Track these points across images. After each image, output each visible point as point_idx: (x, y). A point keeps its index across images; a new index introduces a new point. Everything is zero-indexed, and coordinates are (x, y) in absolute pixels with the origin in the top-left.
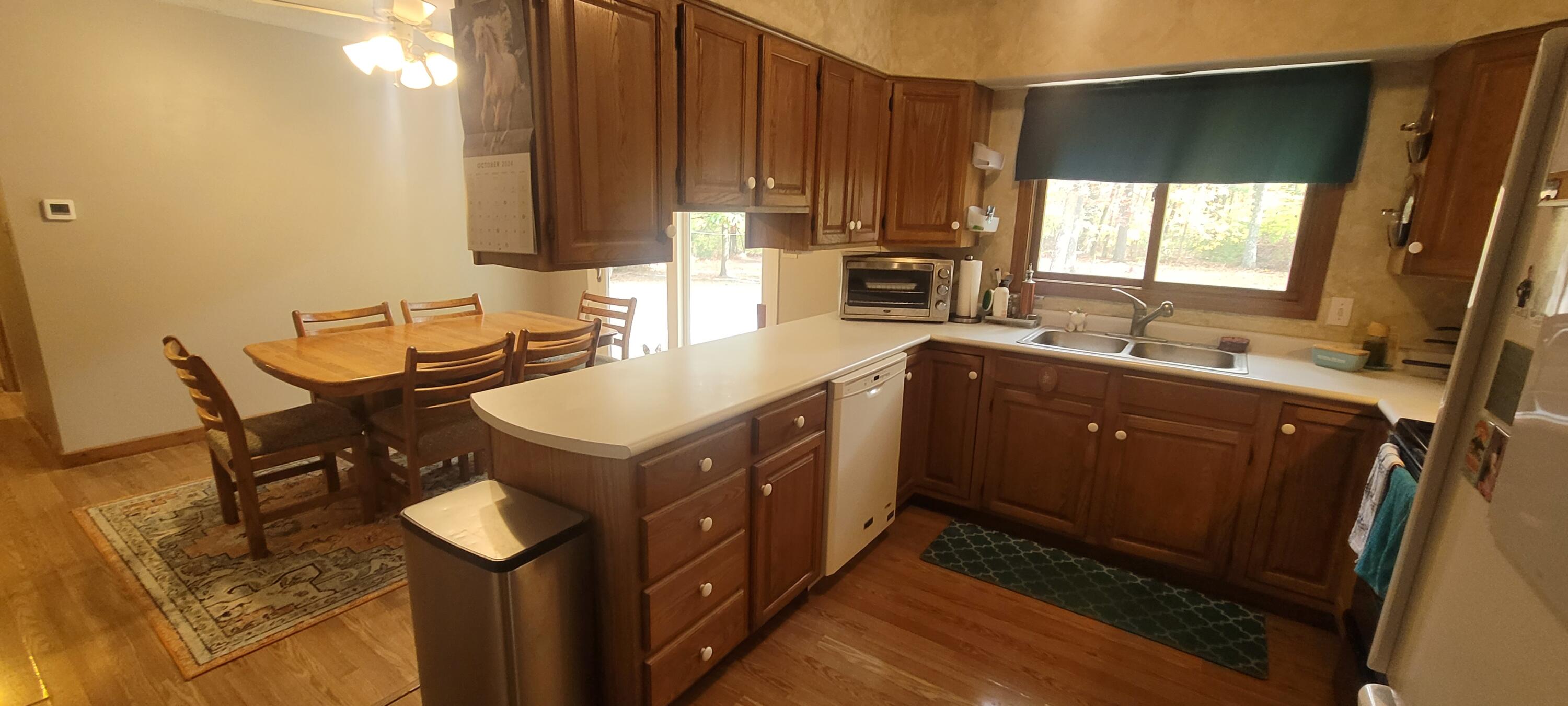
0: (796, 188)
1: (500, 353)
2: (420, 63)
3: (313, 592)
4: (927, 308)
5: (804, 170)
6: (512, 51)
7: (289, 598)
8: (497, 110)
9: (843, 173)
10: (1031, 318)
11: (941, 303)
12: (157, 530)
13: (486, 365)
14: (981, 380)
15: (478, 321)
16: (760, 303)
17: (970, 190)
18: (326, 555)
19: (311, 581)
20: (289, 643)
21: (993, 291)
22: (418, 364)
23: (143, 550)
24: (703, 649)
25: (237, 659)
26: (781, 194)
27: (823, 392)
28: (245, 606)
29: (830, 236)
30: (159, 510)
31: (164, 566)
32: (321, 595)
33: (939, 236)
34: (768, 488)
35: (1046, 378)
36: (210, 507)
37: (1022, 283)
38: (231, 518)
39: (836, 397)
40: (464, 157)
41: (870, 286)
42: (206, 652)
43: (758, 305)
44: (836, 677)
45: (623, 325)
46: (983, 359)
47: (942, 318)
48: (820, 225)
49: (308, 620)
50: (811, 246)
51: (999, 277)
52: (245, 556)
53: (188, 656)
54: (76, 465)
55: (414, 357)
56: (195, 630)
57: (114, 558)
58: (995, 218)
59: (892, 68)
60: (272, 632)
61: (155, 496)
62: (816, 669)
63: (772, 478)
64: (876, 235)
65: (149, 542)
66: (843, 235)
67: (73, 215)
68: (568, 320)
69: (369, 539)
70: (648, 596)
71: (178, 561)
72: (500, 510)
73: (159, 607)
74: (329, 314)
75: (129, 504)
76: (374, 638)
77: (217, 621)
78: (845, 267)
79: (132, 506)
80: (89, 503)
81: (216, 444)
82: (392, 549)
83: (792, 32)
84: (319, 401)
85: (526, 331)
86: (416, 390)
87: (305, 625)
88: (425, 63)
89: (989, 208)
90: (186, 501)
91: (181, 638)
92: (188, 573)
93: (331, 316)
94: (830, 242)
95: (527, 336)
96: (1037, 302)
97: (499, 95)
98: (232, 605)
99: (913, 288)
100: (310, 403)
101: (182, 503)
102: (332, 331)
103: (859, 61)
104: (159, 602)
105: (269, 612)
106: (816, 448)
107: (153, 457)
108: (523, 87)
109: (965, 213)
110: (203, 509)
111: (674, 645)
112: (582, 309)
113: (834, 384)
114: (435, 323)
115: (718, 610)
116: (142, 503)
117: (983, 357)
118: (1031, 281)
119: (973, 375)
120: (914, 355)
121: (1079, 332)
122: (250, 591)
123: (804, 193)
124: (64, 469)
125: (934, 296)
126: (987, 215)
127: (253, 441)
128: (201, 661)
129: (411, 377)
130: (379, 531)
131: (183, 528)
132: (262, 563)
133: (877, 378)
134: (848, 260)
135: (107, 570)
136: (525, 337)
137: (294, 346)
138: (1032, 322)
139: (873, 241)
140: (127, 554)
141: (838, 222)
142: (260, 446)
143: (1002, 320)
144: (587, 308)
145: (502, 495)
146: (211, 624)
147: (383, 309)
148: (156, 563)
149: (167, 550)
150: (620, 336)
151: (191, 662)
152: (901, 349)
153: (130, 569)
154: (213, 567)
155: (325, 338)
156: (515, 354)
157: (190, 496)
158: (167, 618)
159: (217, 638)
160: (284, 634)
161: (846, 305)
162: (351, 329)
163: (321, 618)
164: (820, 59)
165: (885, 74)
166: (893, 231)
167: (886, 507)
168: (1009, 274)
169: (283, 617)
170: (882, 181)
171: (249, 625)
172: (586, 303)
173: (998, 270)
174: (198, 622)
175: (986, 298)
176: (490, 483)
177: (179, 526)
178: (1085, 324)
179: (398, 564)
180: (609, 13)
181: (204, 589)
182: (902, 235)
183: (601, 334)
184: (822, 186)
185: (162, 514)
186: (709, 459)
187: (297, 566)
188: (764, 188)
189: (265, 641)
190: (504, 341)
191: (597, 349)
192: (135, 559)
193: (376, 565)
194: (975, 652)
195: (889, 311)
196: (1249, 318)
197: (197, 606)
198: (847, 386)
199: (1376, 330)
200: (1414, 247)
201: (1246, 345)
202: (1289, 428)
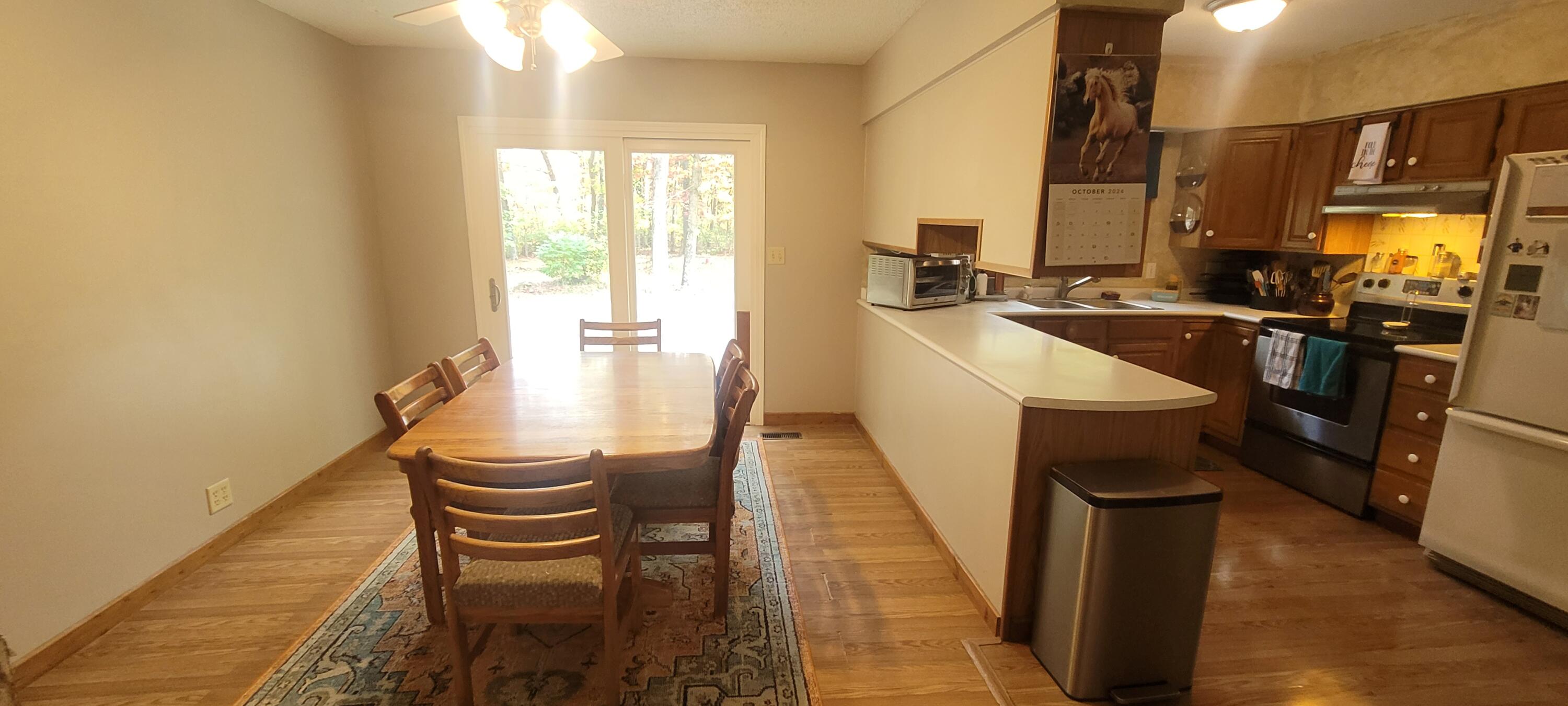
4: (956, 294)
6: (1132, 102)
8: (1103, 146)
11: (965, 289)
78: (915, 266)
97: (1108, 136)
125: (961, 284)
161: (914, 298)
195: (937, 300)
199: (1173, 279)
200: (1210, 233)
201: (1119, 295)
202: (1188, 336)
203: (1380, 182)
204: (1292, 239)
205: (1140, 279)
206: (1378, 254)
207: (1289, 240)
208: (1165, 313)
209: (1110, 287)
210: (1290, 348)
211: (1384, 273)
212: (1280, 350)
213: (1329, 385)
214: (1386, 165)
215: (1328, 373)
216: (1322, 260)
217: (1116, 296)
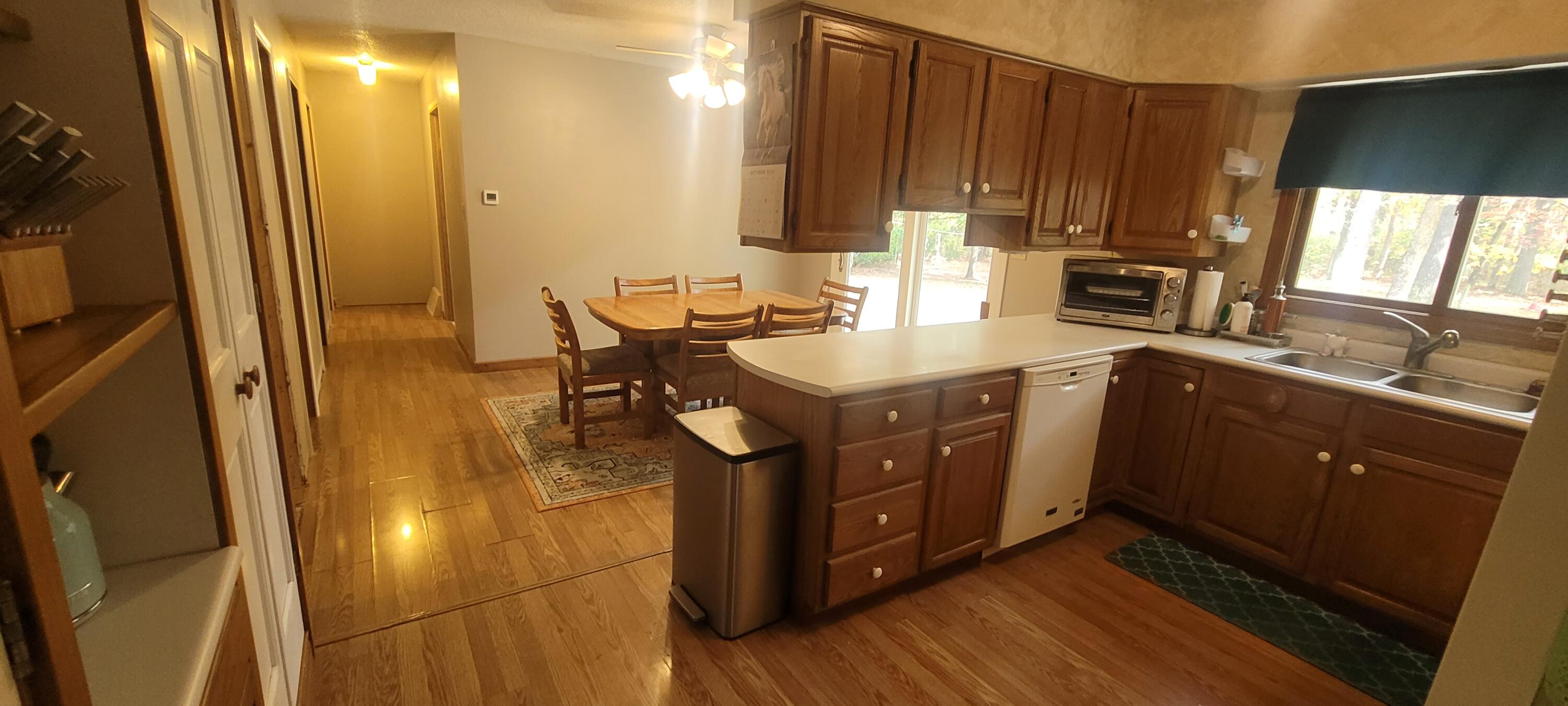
0: (1013, 193)
1: (751, 320)
2: (719, 87)
3: (610, 477)
4: (1151, 316)
5: (1023, 175)
6: (782, 90)
7: (595, 478)
8: (767, 132)
9: (1065, 181)
10: (1275, 337)
11: (1168, 312)
12: (523, 419)
13: (740, 328)
14: (1199, 393)
15: (739, 296)
16: (985, 301)
17: (1216, 197)
18: (620, 455)
19: (610, 469)
20: (594, 505)
21: (1233, 305)
22: (694, 321)
23: (517, 430)
24: (874, 569)
25: (566, 506)
26: (997, 198)
27: (1013, 378)
28: (571, 476)
29: (1044, 238)
30: (524, 408)
31: (527, 442)
32: (614, 480)
33: (1176, 244)
34: (947, 450)
35: (1273, 398)
36: (553, 411)
37: (1269, 299)
38: (565, 421)
39: (1025, 384)
40: (742, 166)
41: (1091, 290)
42: (549, 498)
43: (982, 303)
44: (991, 628)
45: (854, 311)
46: (1204, 373)
47: (1167, 328)
48: (1035, 228)
49: (606, 494)
50: (1024, 247)
51: (1245, 289)
52: (572, 445)
53: (540, 498)
54: (481, 371)
55: (692, 316)
56: (543, 484)
57: (501, 432)
58: (1242, 228)
59: (1136, 76)
60: (585, 496)
61: (523, 398)
62: (973, 617)
63: (954, 443)
64: (1100, 240)
65: (519, 426)
66: (1061, 238)
67: (497, 202)
68: (809, 301)
69: (647, 450)
70: (834, 509)
71: (534, 441)
72: (737, 426)
73: (524, 466)
74: (637, 281)
75: (509, 401)
76: (646, 514)
77: (555, 482)
78: (1065, 269)
79: (510, 402)
80: (488, 396)
81: (563, 364)
82: (661, 460)
83: (1021, 52)
84: (624, 344)
85: (773, 305)
86: (690, 341)
87: (604, 496)
88: (723, 88)
89: (1237, 217)
90: (539, 405)
91: (536, 487)
92: (540, 449)
93: (638, 283)
94: (1044, 244)
95: (773, 309)
96: (1287, 320)
97: (770, 123)
98: (564, 474)
99: (1139, 295)
100: (618, 344)
101: (537, 406)
102: (637, 294)
103: (1095, 72)
104: (525, 463)
105: (584, 483)
106: (1001, 427)
107: (521, 373)
108: (787, 115)
109: (1207, 222)
110: (549, 411)
111: (851, 556)
112: (822, 294)
113: (1025, 371)
114: (706, 295)
115: (892, 542)
116: (516, 402)
117: (1204, 370)
118: (1281, 298)
119: (1190, 387)
120: (1126, 360)
121: (1336, 357)
122: (574, 468)
123: (1020, 197)
124: (475, 373)
125: (1160, 305)
126: (1232, 225)
127: (585, 366)
128: (546, 503)
129: (688, 331)
130: (653, 445)
131: (536, 421)
132: (581, 452)
133: (1073, 374)
134: (1068, 263)
135: (498, 438)
136: (772, 310)
137: (613, 302)
138: (1277, 341)
139: (1096, 246)
140: (508, 431)
141: (1057, 225)
142: (589, 369)
143: (1242, 336)
144: (826, 293)
145: (740, 418)
146: (552, 482)
147: (672, 281)
148: (523, 440)
149: (528, 432)
150: (849, 320)
151: (541, 502)
152: (1107, 351)
153: (510, 440)
154: (553, 448)
155: (634, 299)
156: (762, 323)
157: (541, 402)
158: (529, 473)
159: (555, 492)
160: (592, 499)
161: (1063, 307)
162: (650, 293)
163: (614, 494)
164: (1051, 73)
165: (1127, 82)
166: (1119, 236)
167: (1074, 502)
168: (1257, 288)
169: (593, 488)
170: (1112, 189)
171: (572, 489)
172: (825, 289)
173: (1243, 283)
174: (545, 480)
175: (1224, 312)
176: (733, 409)
177: (535, 420)
178: (1346, 350)
179: (664, 470)
180: (856, 56)
181: (548, 461)
182: (1128, 241)
183: (832, 315)
184: (1041, 191)
185: (526, 410)
186: (895, 412)
187: (601, 458)
188: (980, 193)
189: (581, 500)
190: (756, 311)
191: (828, 327)
192: (512, 435)
193: (650, 468)
194: (1137, 645)
195: (1108, 316)
197: (544, 470)
198: (1039, 376)
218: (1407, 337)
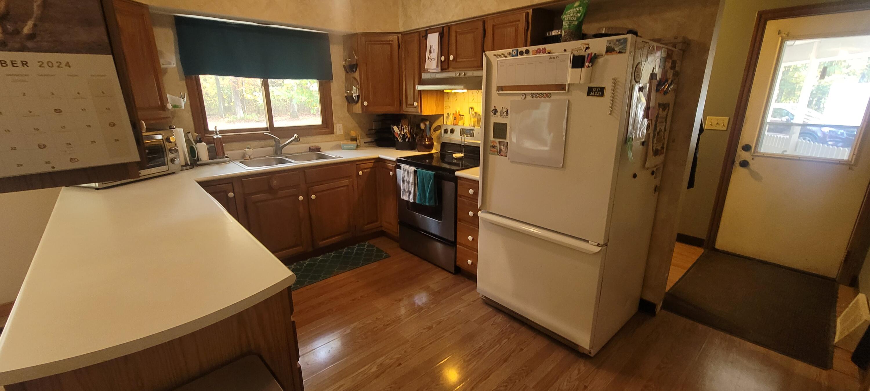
4: (165, 165)
10: (224, 157)
11: (176, 159)
14: (235, 196)
21: (194, 147)
35: (275, 182)
117: (232, 183)
118: (219, 136)
119: (231, 194)
125: (169, 156)
143: (206, 162)
168: (197, 134)
173: (190, 133)
175: (192, 151)
178: (252, 155)
196: (314, 137)
199: (353, 134)
200: (365, 103)
201: (320, 148)
202: (361, 173)
203: (440, 71)
204: (408, 106)
205: (334, 135)
206: (448, 114)
207: (406, 107)
208: (345, 160)
209: (315, 143)
210: (410, 177)
211: (452, 125)
212: (406, 178)
213: (430, 199)
214: (441, 61)
215: (428, 192)
216: (425, 119)
217: (318, 149)
218: (273, 143)
